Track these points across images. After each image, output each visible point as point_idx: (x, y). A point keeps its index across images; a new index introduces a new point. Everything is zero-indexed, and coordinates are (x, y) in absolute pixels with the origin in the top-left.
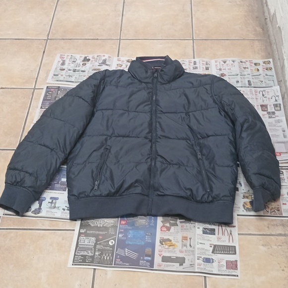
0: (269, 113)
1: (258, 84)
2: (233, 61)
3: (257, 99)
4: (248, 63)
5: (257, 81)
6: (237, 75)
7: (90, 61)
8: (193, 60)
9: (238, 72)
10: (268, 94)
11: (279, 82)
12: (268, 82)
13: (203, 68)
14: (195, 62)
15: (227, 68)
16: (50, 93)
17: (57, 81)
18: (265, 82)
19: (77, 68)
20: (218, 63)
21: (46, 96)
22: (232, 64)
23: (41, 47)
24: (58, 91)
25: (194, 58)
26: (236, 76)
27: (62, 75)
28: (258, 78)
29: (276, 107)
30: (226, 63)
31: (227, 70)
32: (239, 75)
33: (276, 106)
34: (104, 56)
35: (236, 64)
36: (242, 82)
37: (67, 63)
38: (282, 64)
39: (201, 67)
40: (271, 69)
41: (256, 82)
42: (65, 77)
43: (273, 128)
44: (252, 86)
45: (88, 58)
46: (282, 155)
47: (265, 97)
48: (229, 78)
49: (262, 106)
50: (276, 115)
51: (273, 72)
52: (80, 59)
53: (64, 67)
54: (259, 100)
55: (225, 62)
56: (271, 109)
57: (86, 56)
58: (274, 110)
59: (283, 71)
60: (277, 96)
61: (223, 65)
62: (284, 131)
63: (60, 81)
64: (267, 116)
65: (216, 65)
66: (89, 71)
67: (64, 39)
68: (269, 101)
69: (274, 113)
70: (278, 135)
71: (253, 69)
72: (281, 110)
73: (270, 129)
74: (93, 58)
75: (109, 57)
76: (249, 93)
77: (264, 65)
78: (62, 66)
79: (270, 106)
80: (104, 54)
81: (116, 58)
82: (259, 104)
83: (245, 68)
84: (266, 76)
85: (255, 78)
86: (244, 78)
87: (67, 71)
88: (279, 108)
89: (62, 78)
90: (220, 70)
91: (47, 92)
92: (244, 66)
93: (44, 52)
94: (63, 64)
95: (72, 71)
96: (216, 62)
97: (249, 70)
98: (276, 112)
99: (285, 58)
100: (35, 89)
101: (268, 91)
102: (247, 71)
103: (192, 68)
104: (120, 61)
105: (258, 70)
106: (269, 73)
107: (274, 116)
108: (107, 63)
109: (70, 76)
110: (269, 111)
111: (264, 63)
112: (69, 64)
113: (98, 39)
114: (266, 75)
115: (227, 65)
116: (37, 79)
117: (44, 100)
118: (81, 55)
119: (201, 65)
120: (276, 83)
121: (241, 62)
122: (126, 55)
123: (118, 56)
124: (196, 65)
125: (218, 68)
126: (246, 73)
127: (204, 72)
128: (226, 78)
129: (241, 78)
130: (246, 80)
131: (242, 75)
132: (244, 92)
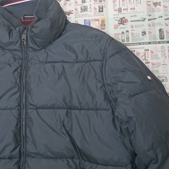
6: (144, 20)
26: (142, 23)
31: (129, 10)
32: (147, 20)
36: (150, 33)
44: (165, 40)
76: (159, 55)
83: (156, 4)
90: (120, 10)
97: (161, 8)
102: (159, 11)
103: (79, 10)
124: (85, 4)
125: (117, 8)
126: (156, 15)
127: (97, 18)
128: (128, 26)
129: (150, 26)
130: (157, 28)
131: (151, 20)
132: (152, 52)
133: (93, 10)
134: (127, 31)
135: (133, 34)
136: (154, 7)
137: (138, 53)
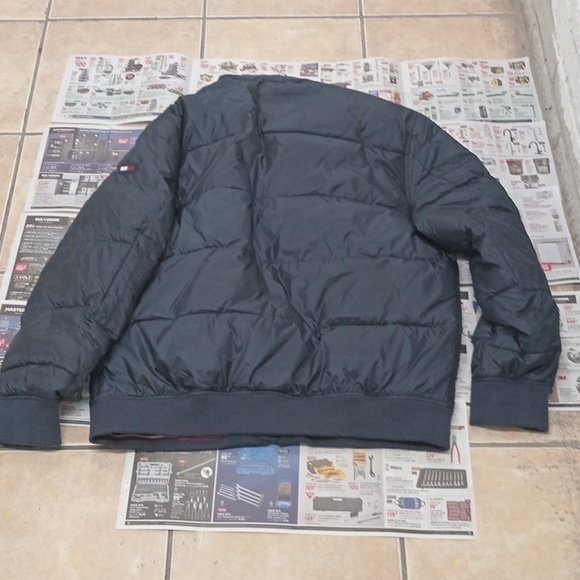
0: (525, 179)
1: (501, 114)
2: (447, 65)
3: (499, 146)
4: (478, 68)
5: (497, 106)
6: (457, 95)
7: (142, 70)
8: (363, 61)
9: (458, 89)
10: (522, 138)
11: (546, 111)
12: (522, 109)
13: (385, 78)
14: (367, 65)
15: (434, 80)
16: (59, 142)
17: (75, 117)
18: (516, 110)
19: (116, 87)
20: (415, 70)
21: (49, 150)
22: (444, 71)
23: (33, 38)
24: (75, 138)
25: (364, 56)
26: (454, 98)
27: (84, 104)
28: (501, 101)
29: (541, 165)
30: (432, 69)
31: (434, 84)
32: (460, 95)
33: (539, 163)
34: (171, 57)
35: (453, 69)
36: (466, 109)
37: (92, 74)
38: (552, 72)
39: (381, 75)
40: (526, 80)
41: (498, 111)
42: (92, 107)
43: (534, 210)
44: (489, 118)
45: (136, 63)
46: (555, 269)
47: (515, 144)
48: (440, 102)
49: (510, 163)
50: (540, 182)
51: (530, 88)
52: (119, 67)
53: (86, 85)
54: (503, 148)
55: (429, 67)
56: (529, 169)
57: (133, 58)
58: (535, 173)
59: (554, 88)
60: (540, 143)
61: (425, 73)
62: (556, 217)
63: (82, 117)
64: (522, 185)
65: (411, 74)
66: (140, 92)
67: (82, 20)
68: (526, 152)
69: (535, 178)
70: (544, 226)
71: (490, 80)
72: (549, 171)
73: (528, 213)
74: (149, 61)
75: (183, 59)
76: (482, 134)
77: (512, 70)
78: (82, 84)
79: (527, 162)
80: (172, 54)
81: (197, 62)
82: (504, 159)
83: (472, 79)
84: (517, 97)
85: (495, 102)
86: (471, 102)
87: (93, 94)
88: (545, 168)
89: (84, 111)
90: (420, 84)
91: (51, 141)
92: (471, 75)
93: (40, 50)
94: (84, 78)
95: (104, 94)
96: (410, 67)
97: (481, 83)
98: (540, 176)
99: (559, 59)
100: (24, 134)
101: (523, 130)
102: (477, 86)
103: (361, 79)
104: (206, 66)
105: (500, 83)
106: (523, 88)
107: (536, 185)
108: (180, 72)
109: (101, 105)
110: (525, 173)
111: (512, 66)
112: (97, 77)
113: (156, 19)
114: (518, 94)
115: (434, 72)
116: (27, 111)
117: (46, 159)
118: (122, 57)
119: (380, 71)
120: (539, 111)
121: (464, 65)
122: (218, 53)
123: (202, 57)
124: (369, 73)
125: (416, 81)
126: (474, 90)
127: (388, 88)
128: (434, 102)
129: (465, 102)
130: (477, 106)
131: (466, 95)
132: (472, 130)
133: (382, 80)
134: (433, 108)
135: (441, 111)
136: (470, 82)
137: (451, 130)
